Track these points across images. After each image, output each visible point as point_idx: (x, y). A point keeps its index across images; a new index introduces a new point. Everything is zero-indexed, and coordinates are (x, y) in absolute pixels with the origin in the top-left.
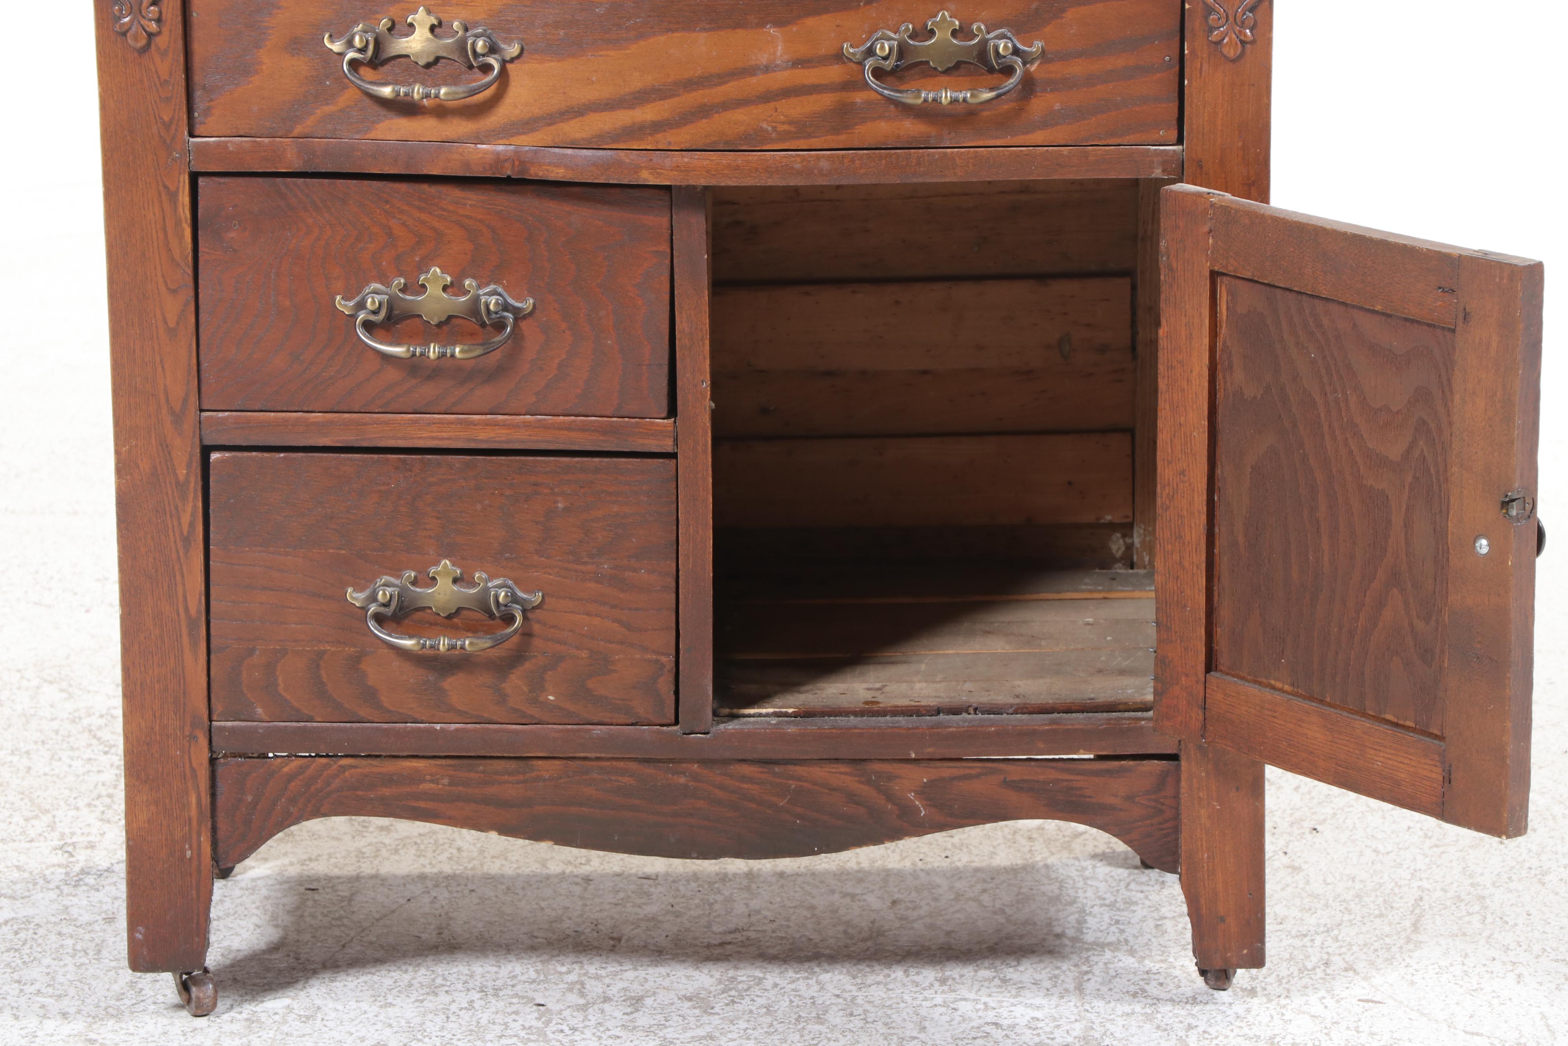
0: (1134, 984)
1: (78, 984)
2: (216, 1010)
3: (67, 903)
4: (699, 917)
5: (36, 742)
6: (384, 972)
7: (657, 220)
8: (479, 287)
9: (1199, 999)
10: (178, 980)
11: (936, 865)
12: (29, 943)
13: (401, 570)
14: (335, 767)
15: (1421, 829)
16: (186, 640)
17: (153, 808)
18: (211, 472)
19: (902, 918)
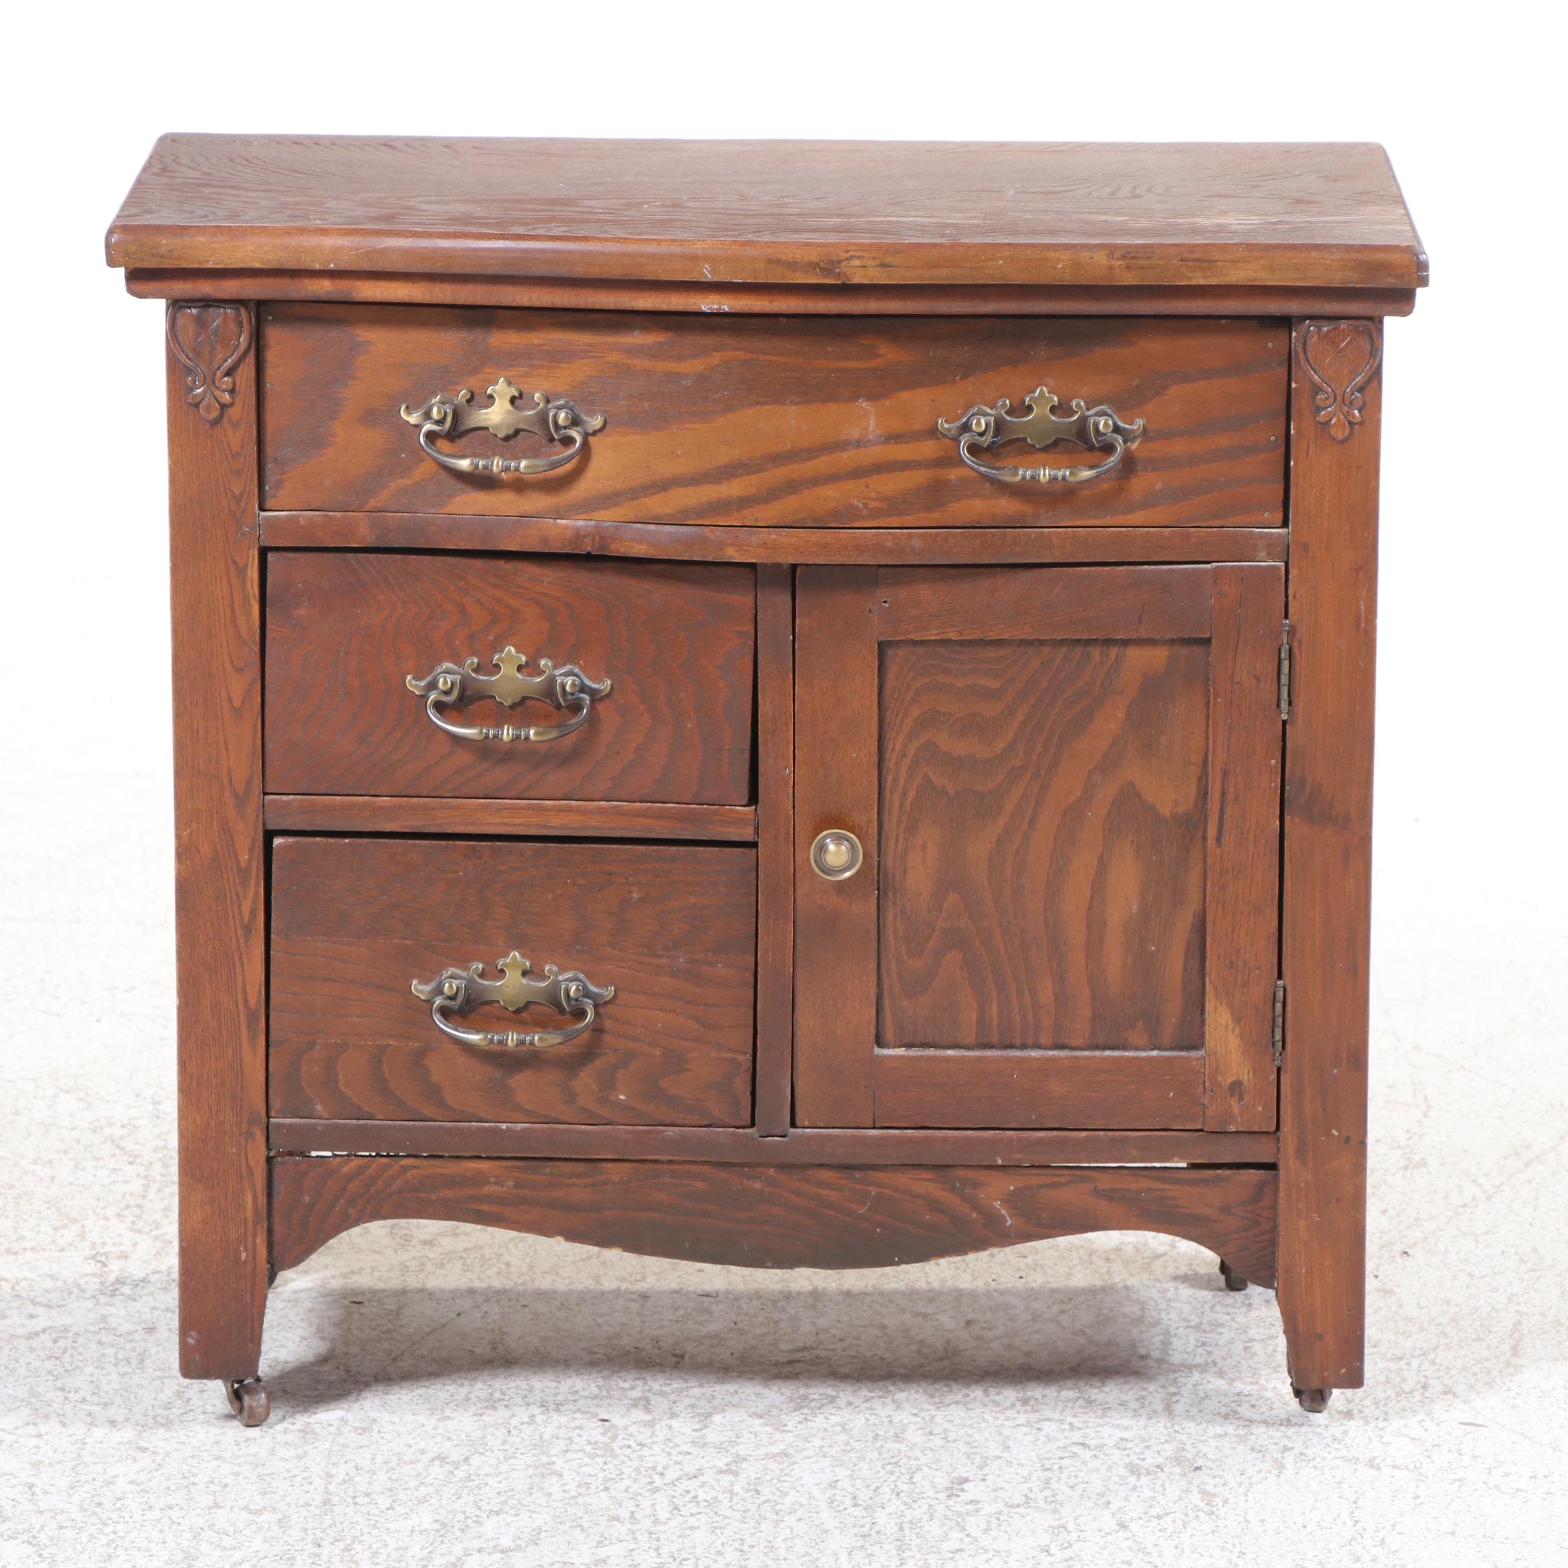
0: (1224, 1405)
1: (123, 1392)
2: (269, 1421)
3: (104, 1312)
4: (764, 1335)
5: (57, 1152)
6: (439, 1386)
7: (741, 599)
8: (555, 667)
9: (1294, 1420)
10: (230, 1389)
11: (1010, 1285)
12: (69, 1352)
13: (468, 961)
14: (396, 1167)
15: (1516, 1254)
16: (244, 1032)
17: (208, 1208)
18: (274, 858)
19: (977, 1338)
